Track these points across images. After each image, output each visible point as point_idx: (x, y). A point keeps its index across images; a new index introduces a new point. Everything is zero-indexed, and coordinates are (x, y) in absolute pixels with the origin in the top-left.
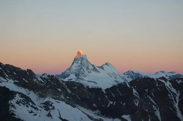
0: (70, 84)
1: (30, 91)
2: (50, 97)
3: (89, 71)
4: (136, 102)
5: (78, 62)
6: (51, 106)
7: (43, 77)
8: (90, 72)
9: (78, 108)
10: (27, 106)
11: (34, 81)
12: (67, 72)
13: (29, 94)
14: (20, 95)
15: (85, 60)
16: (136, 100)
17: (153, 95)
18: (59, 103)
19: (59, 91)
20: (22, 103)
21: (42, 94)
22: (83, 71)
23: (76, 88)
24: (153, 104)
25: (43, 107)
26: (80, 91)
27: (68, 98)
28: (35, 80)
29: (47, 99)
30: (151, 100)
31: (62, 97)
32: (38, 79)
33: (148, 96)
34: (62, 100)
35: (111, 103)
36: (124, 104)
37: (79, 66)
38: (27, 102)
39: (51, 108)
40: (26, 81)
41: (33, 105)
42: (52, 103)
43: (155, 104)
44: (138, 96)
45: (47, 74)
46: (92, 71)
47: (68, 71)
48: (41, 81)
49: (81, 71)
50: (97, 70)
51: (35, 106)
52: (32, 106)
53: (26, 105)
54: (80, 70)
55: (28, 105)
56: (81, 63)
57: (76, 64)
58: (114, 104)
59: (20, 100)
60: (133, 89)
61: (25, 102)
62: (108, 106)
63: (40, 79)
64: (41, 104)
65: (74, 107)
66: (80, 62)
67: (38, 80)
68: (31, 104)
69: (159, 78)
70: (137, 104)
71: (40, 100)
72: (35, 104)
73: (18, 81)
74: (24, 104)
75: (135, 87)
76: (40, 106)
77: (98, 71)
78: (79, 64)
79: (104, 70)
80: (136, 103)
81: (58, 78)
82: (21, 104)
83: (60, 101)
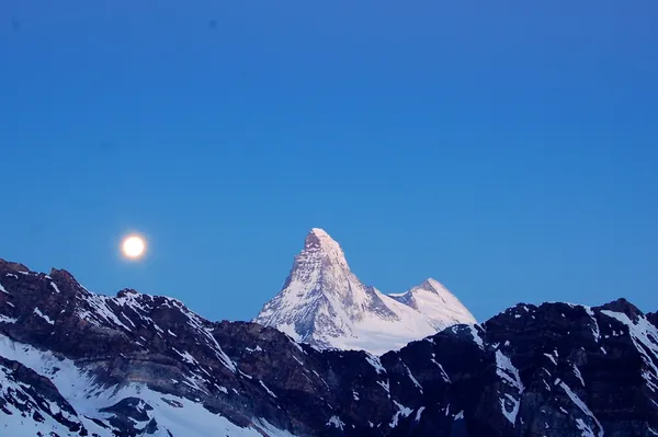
0: (235, 336)
1: (61, 359)
2: (143, 383)
3: (356, 312)
4: (506, 406)
5: (308, 277)
6: (143, 417)
7: (121, 302)
8: (359, 318)
9: (258, 430)
10: (37, 417)
11: (78, 318)
13: (56, 369)
14: (10, 371)
15: (337, 267)
16: (507, 399)
17: (578, 374)
18: (180, 406)
19: (185, 363)
20: (17, 405)
21: (111, 368)
22: (327, 313)
23: (259, 348)
24: (581, 414)
25: (107, 423)
26: (275, 364)
27: (224, 390)
28: (84, 315)
29: (127, 392)
30: (573, 396)
31: (195, 382)
32: (99, 312)
33: (558, 380)
34: (192, 396)
35: (407, 411)
36: (457, 417)
37: (314, 292)
38: (40, 401)
39: (140, 425)
40: (46, 318)
41: (66, 414)
42: (148, 407)
43: (590, 413)
44: (518, 384)
45: (135, 293)
46: (367, 313)
47: (269, 313)
48: (112, 321)
49: (321, 311)
50: (387, 310)
51: (73, 419)
52: (58, 417)
53: (33, 411)
54: (316, 310)
55: (41, 412)
56: (321, 281)
57: (300, 284)
58: (418, 417)
59: (9, 389)
60: (499, 354)
61: (31, 399)
62: (392, 425)
63: (106, 312)
64: (101, 411)
65: (242, 423)
66: (315, 275)
67: (98, 315)
68: (55, 408)
69: (606, 307)
70: (511, 417)
71: (98, 394)
72: (73, 412)
73: (13, 321)
74: (22, 408)
75: (507, 343)
76: (94, 420)
77: (392, 314)
78: (310, 286)
79: (415, 307)
80: (510, 409)
81: (184, 308)
82: (10, 407)
83: (184, 401)
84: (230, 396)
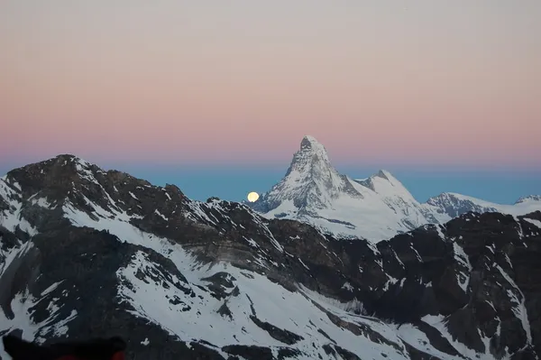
0: (283, 228)
1: (173, 244)
2: (227, 262)
3: (334, 192)
4: (461, 279)
5: (302, 168)
6: (230, 285)
7: (210, 205)
8: (337, 196)
9: (302, 294)
10: (165, 285)
11: (183, 217)
12: (272, 193)
13: (171, 251)
14: (147, 255)
15: (322, 162)
16: (461, 275)
17: (508, 260)
18: (253, 277)
19: (251, 246)
20: (153, 278)
21: (207, 251)
22: (315, 193)
23: (298, 237)
24: (510, 287)
25: (207, 289)
26: (308, 247)
27: (276, 264)
28: (187, 214)
29: (218, 268)
30: (504, 274)
31: (260, 261)
32: (196, 212)
33: (495, 264)
34: (260, 271)
35: (394, 281)
36: (427, 285)
37: (307, 179)
38: (166, 274)
39: (228, 290)
40: (163, 216)
41: (182, 283)
42: (233, 279)
43: (516, 286)
44: (468, 265)
45: (218, 199)
46: (341, 193)
47: (277, 192)
48: (204, 218)
49: (311, 191)
50: (355, 191)
51: (186, 286)
52: (178, 285)
53: (162, 281)
54: (308, 191)
55: (167, 282)
56: (311, 171)
57: (297, 172)
58: (402, 285)
59: (147, 267)
60: (455, 245)
61: (161, 273)
62: (385, 290)
63: (200, 213)
64: (203, 279)
65: (292, 289)
66: (307, 168)
67: (196, 215)
68: (175, 279)
69: (527, 216)
70: (464, 287)
71: (199, 268)
72: (186, 281)
73: (141, 218)
74: (155, 279)
75: (461, 237)
76: (199, 286)
77: (358, 194)
78: (306, 173)
79: (373, 189)
80: (463, 282)
81: (250, 210)
82: (148, 279)
83: (255, 274)
84: (280, 268)
